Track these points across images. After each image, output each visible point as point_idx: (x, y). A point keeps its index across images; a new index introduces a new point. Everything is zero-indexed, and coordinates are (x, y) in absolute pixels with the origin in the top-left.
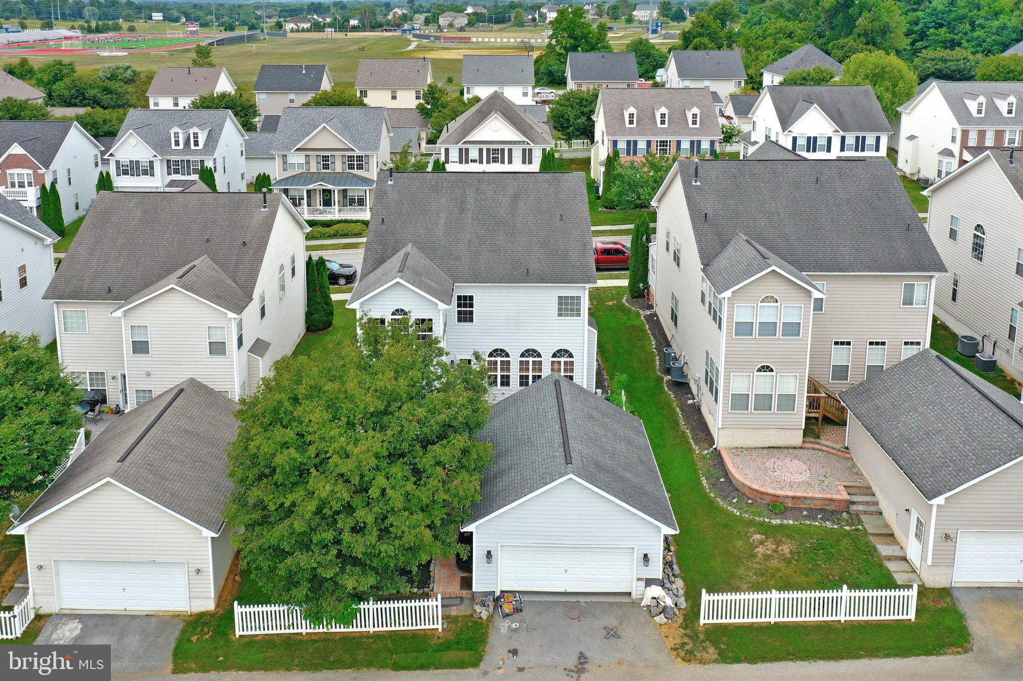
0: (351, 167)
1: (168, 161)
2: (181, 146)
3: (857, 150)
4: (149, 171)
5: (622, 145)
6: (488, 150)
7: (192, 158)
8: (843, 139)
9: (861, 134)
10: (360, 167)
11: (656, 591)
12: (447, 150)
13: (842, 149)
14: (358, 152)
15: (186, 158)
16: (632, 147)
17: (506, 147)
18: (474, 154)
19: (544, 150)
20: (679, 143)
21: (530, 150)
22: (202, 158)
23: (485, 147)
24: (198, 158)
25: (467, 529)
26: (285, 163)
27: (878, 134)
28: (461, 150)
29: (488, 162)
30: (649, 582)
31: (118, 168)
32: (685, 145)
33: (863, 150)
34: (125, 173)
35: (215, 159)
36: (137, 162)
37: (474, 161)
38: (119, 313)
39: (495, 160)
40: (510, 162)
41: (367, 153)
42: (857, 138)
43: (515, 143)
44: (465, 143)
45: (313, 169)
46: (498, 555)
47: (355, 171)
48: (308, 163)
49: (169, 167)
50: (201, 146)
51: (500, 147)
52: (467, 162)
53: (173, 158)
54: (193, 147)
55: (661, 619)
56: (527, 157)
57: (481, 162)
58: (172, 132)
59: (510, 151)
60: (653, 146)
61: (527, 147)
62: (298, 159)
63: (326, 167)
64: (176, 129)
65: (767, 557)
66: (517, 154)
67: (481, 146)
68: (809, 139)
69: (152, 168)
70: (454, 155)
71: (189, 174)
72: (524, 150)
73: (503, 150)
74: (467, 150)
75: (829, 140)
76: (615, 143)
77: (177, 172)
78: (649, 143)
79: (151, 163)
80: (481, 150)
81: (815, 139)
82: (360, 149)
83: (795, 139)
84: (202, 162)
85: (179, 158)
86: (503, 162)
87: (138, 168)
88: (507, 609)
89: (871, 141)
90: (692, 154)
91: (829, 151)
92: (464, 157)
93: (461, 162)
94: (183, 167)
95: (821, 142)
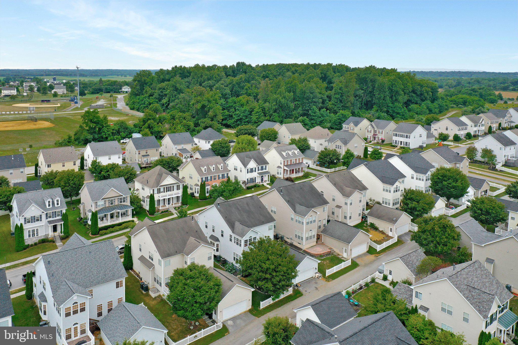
0: (121, 202)
1: (47, 213)
2: (51, 206)
3: (261, 170)
4: (39, 219)
5: (204, 179)
6: (166, 187)
7: (57, 210)
8: (258, 167)
9: (262, 166)
10: (124, 201)
12: (153, 190)
13: (258, 171)
14: (124, 196)
15: (54, 211)
16: (207, 178)
17: (172, 186)
18: (162, 190)
19: (183, 185)
20: (219, 175)
21: (179, 185)
23: (165, 187)
24: (60, 210)
26: (96, 205)
27: (266, 165)
28: (158, 189)
29: (166, 192)
31: (26, 221)
32: (221, 176)
33: (263, 170)
34: (29, 222)
36: (34, 217)
37: (162, 192)
39: (169, 191)
40: (173, 190)
41: (127, 196)
43: (174, 184)
44: (159, 187)
45: (107, 205)
47: (123, 203)
48: (105, 203)
49: (47, 216)
50: (59, 205)
51: (170, 186)
52: (160, 193)
53: (49, 212)
54: (56, 206)
56: (178, 188)
57: (164, 192)
59: (173, 186)
60: (212, 177)
61: (178, 184)
62: (101, 203)
63: (112, 204)
66: (175, 187)
67: (164, 187)
68: (251, 169)
69: (41, 218)
70: (156, 191)
71: (55, 217)
72: (177, 186)
73: (171, 187)
74: (160, 189)
75: (256, 168)
76: (202, 178)
77: (50, 217)
78: (211, 177)
79: (41, 216)
80: (164, 188)
83: (248, 169)
84: (61, 211)
85: (51, 211)
86: (171, 191)
87: (34, 219)
89: (264, 167)
90: (222, 178)
91: (256, 172)
92: (159, 191)
93: (158, 193)
94: (53, 215)
95: (254, 169)
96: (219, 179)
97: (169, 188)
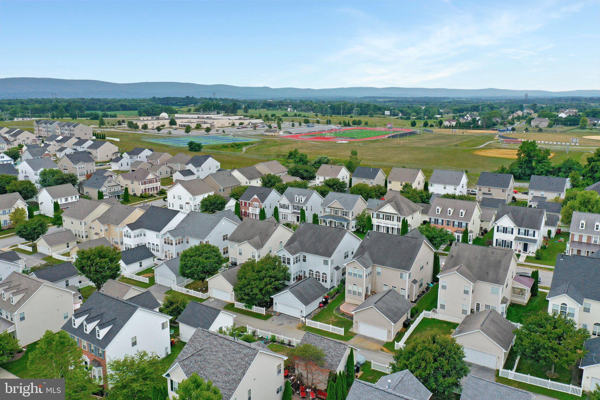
0: (343, 215)
1: (293, 205)
2: (297, 201)
3: (525, 235)
4: (287, 208)
5: (433, 221)
6: (386, 215)
7: (300, 206)
8: (519, 230)
9: (527, 229)
10: (346, 215)
11: (303, 319)
12: (373, 214)
13: (519, 234)
15: (298, 205)
16: (436, 221)
17: (392, 215)
18: (381, 216)
19: (404, 219)
20: (454, 222)
21: (400, 217)
22: (302, 206)
23: (385, 214)
24: (301, 206)
25: (272, 297)
26: (324, 211)
27: (534, 230)
28: (377, 214)
29: (386, 220)
30: (303, 317)
31: (280, 206)
32: (456, 224)
33: (528, 235)
34: (282, 208)
35: (307, 206)
36: (285, 204)
37: (381, 218)
38: (236, 246)
39: (388, 219)
40: (393, 220)
41: (349, 211)
42: (525, 230)
43: (394, 214)
44: (378, 212)
45: (332, 214)
46: (277, 304)
47: (345, 216)
48: (331, 212)
49: (293, 207)
50: (303, 202)
51: (389, 215)
52: (379, 218)
53: (295, 205)
54: (300, 202)
55: (301, 323)
56: (398, 220)
57: (383, 219)
58: (295, 196)
59: (393, 216)
62: (328, 210)
63: (336, 214)
64: (296, 196)
65: (330, 320)
66: (395, 218)
67: (384, 214)
68: (504, 228)
69: (289, 207)
70: (375, 215)
71: (298, 210)
72: (398, 217)
73: (391, 216)
74: (379, 214)
75: (512, 229)
76: (430, 219)
77: (295, 209)
78: (443, 221)
79: (288, 205)
80: (384, 215)
81: (507, 228)
82: (346, 209)
83: (498, 227)
84: (302, 207)
85: (296, 205)
86: (391, 220)
87: (285, 206)
88: (277, 314)
89: (531, 231)
90: (459, 227)
91: (512, 233)
92: (378, 217)
93: (377, 218)
94: (297, 208)
95: (509, 230)
96: (453, 226)
97: (388, 217)
